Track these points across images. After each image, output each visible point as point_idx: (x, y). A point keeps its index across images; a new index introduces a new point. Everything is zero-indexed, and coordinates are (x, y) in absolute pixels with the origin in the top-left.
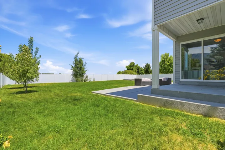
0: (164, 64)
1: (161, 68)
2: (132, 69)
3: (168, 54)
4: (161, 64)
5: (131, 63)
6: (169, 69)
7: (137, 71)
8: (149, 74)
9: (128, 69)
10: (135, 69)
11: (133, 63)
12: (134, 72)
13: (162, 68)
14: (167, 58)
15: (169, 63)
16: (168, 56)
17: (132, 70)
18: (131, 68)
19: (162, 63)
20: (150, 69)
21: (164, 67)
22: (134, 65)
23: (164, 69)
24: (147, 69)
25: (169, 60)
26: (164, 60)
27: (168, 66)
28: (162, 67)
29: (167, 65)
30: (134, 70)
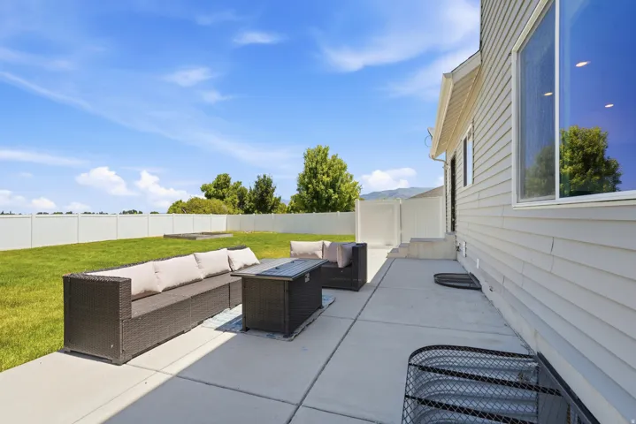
0: (314, 181)
1: (304, 193)
2: (221, 194)
3: (327, 149)
4: (306, 180)
5: (219, 177)
6: (330, 197)
7: (238, 201)
8: (270, 212)
9: (209, 196)
10: (233, 197)
11: (226, 176)
12: (224, 207)
13: (307, 193)
14: (324, 160)
15: (328, 179)
16: (326, 155)
17: (222, 198)
18: (220, 192)
19: (310, 178)
20: (271, 196)
21: (315, 190)
22: (229, 182)
23: (313, 198)
24: (261, 195)
25: (329, 169)
26: (316, 168)
27: (326, 189)
28: (307, 188)
29: (323, 184)
30: (229, 199)
